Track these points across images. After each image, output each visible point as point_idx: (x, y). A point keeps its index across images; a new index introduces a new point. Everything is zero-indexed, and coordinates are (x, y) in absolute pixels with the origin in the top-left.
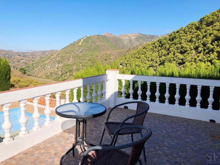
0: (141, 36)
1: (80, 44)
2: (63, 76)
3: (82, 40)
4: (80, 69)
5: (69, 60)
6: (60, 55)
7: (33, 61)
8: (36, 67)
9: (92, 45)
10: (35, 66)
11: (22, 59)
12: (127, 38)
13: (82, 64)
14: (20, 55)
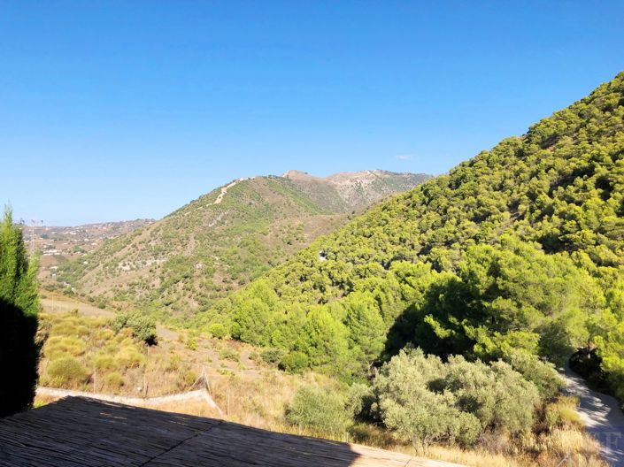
0: (387, 176)
1: (218, 201)
2: (165, 293)
3: (224, 190)
4: (214, 271)
5: (184, 246)
6: (161, 232)
7: (83, 252)
8: (90, 269)
9: (253, 202)
10: (86, 266)
11: (50, 248)
12: (348, 182)
13: (222, 257)
14: (45, 237)
